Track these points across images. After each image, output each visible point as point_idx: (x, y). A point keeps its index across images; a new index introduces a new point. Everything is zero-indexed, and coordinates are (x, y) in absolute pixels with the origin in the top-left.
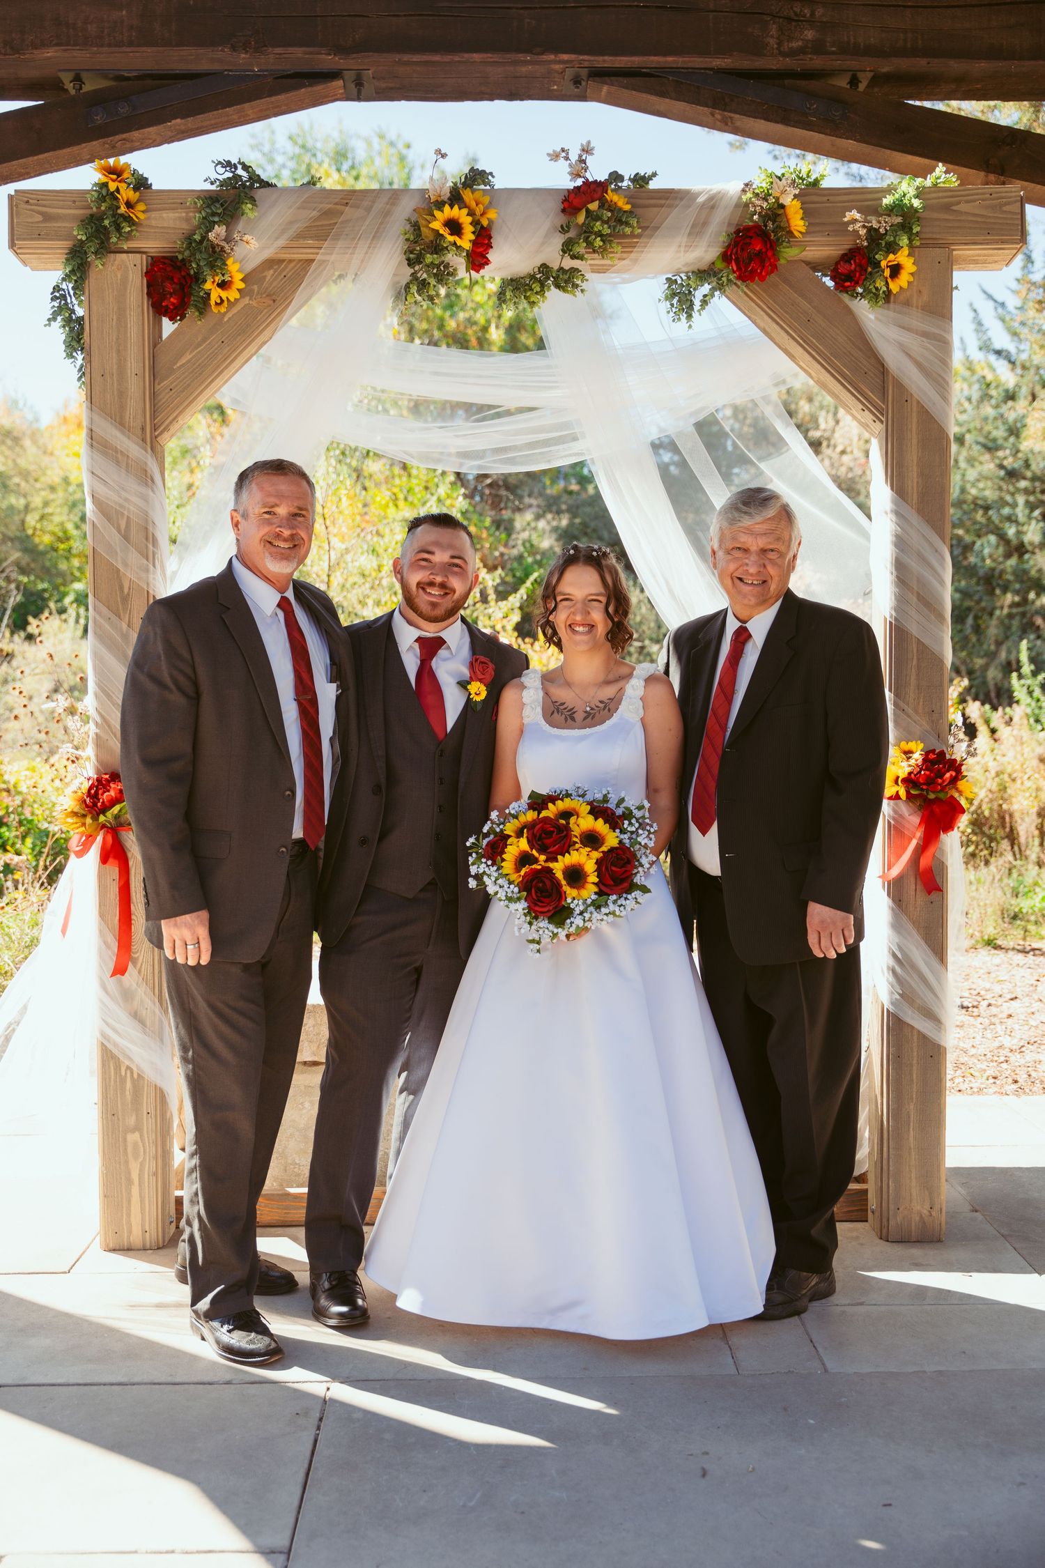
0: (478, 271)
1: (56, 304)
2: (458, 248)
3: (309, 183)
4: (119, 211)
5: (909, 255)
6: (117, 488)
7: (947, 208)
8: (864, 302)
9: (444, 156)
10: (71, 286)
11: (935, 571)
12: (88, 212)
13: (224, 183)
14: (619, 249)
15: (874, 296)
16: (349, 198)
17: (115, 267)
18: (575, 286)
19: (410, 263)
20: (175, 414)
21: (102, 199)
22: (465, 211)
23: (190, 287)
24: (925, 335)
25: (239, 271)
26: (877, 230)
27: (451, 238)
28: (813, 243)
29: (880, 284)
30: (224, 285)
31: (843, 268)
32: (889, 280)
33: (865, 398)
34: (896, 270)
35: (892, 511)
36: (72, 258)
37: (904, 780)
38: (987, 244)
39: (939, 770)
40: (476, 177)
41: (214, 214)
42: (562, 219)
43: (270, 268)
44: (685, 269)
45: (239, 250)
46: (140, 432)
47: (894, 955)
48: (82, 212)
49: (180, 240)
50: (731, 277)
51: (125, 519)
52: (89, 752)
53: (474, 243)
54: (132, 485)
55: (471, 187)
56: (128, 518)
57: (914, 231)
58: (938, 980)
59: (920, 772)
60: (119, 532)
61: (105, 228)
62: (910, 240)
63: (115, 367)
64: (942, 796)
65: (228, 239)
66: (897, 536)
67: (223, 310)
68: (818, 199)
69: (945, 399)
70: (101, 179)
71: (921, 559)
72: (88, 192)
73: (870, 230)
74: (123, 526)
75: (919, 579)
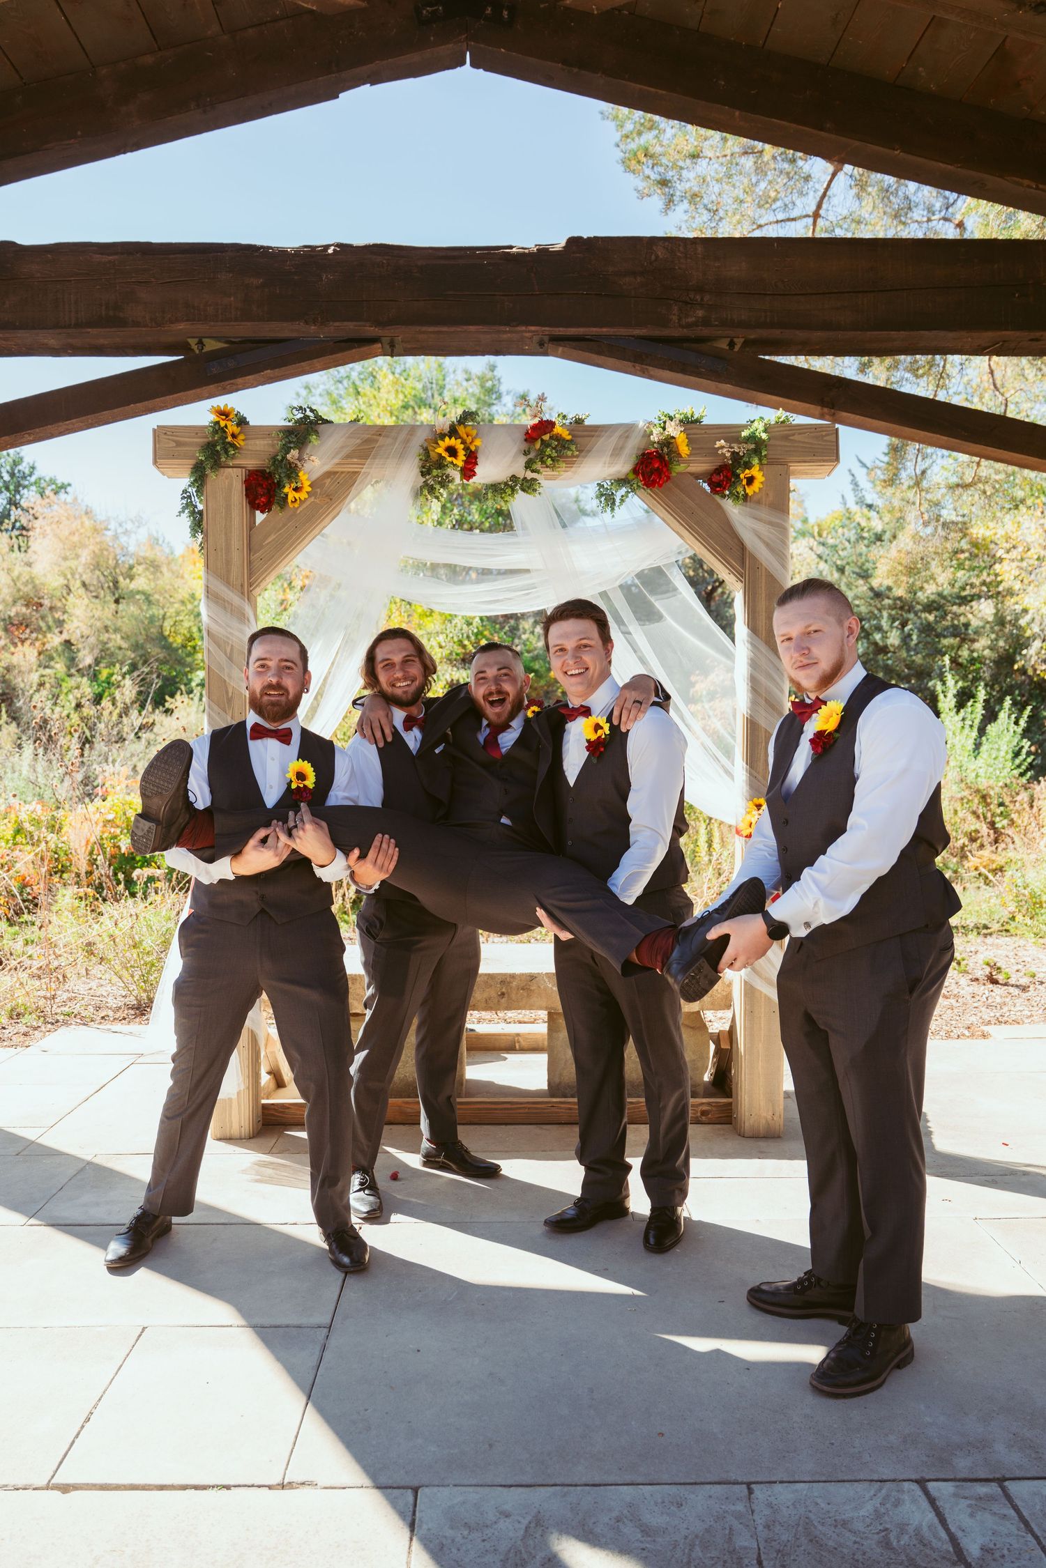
0: (469, 480)
1: (184, 501)
2: (455, 465)
3: (355, 420)
4: (227, 440)
5: (759, 470)
6: (224, 624)
7: (786, 438)
8: (730, 501)
10: (194, 489)
12: (206, 440)
13: (299, 422)
14: (564, 465)
15: (736, 497)
16: (382, 431)
17: (224, 478)
18: (535, 490)
19: (423, 474)
20: (263, 576)
21: (215, 432)
22: (459, 441)
23: (274, 491)
24: (771, 524)
25: (308, 479)
26: (738, 453)
27: (449, 459)
28: (694, 461)
29: (740, 489)
30: (297, 489)
31: (716, 478)
32: (746, 487)
33: (731, 566)
34: (750, 480)
35: (748, 641)
36: (195, 471)
38: (814, 462)
40: (467, 416)
41: (290, 442)
42: (525, 446)
43: (328, 478)
44: (609, 478)
45: (308, 466)
46: (240, 588)
48: (202, 440)
49: (268, 459)
50: (640, 484)
53: (466, 462)
54: (234, 622)
55: (464, 424)
56: (231, 645)
57: (764, 454)
60: (226, 654)
61: (218, 451)
62: (760, 460)
63: (224, 544)
65: (300, 459)
66: (752, 659)
67: (296, 505)
68: (699, 431)
69: (784, 566)
70: (213, 417)
71: (769, 676)
72: (206, 427)
73: (733, 453)
74: (228, 651)
75: (766, 689)
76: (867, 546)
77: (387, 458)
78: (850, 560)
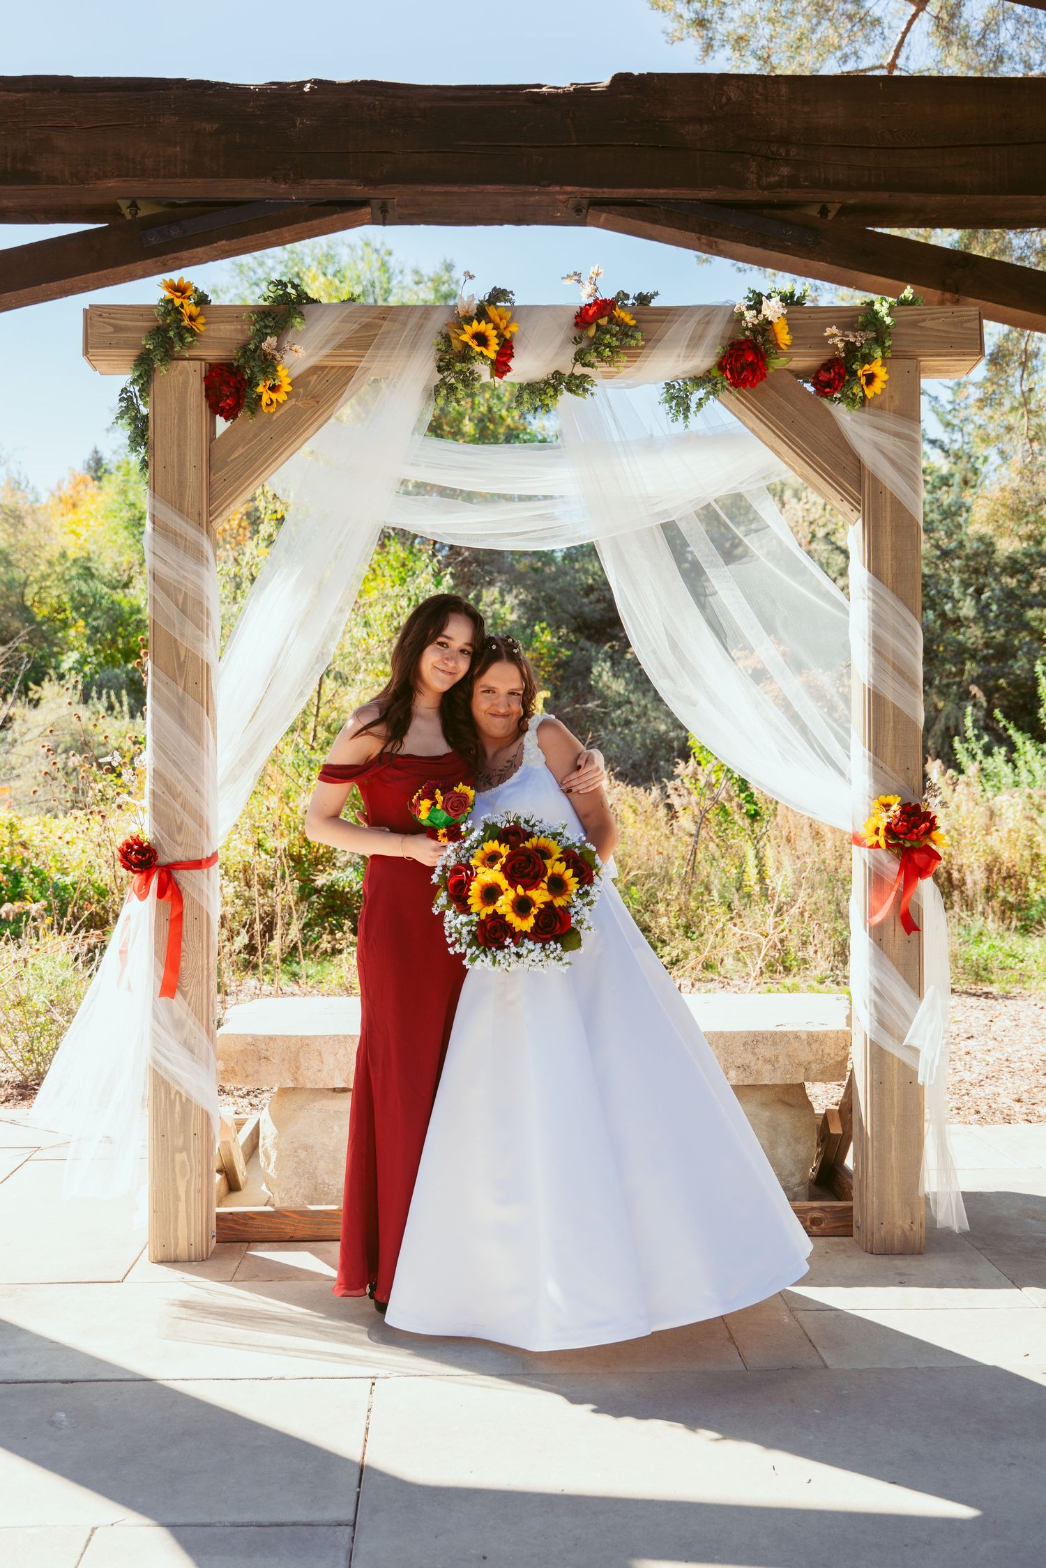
0: (501, 377)
1: (124, 404)
2: (484, 357)
3: (349, 299)
4: (182, 324)
5: (882, 366)
6: (176, 566)
7: (915, 324)
8: (842, 406)
9: (471, 277)
10: (137, 388)
11: (909, 644)
12: (155, 323)
13: (275, 300)
14: (626, 358)
15: (852, 401)
16: (388, 314)
17: (177, 373)
18: (586, 390)
19: (440, 370)
20: (227, 503)
21: (167, 313)
22: (491, 325)
23: (244, 390)
24: (896, 435)
26: (853, 344)
27: (478, 349)
28: (796, 354)
29: (856, 390)
30: (274, 389)
31: (824, 376)
32: (865, 387)
33: (844, 490)
34: (870, 378)
35: (869, 589)
36: (140, 365)
37: (884, 830)
38: (951, 355)
39: (915, 820)
40: (498, 295)
41: (266, 327)
42: (575, 332)
43: (313, 374)
44: (683, 376)
45: (288, 358)
46: (196, 517)
47: (876, 990)
48: (149, 324)
49: (236, 349)
50: (725, 383)
51: (183, 594)
53: (498, 353)
54: (189, 564)
55: (495, 304)
56: (186, 593)
57: (887, 345)
58: (915, 1010)
59: (898, 822)
60: (177, 605)
61: (170, 338)
62: (883, 352)
63: (176, 460)
64: (916, 844)
65: (278, 349)
66: (874, 612)
67: (272, 410)
68: (799, 316)
69: (915, 491)
70: (165, 294)
71: (897, 634)
72: (155, 307)
73: (847, 343)
74: (180, 601)
75: (894, 651)
77: (394, 348)
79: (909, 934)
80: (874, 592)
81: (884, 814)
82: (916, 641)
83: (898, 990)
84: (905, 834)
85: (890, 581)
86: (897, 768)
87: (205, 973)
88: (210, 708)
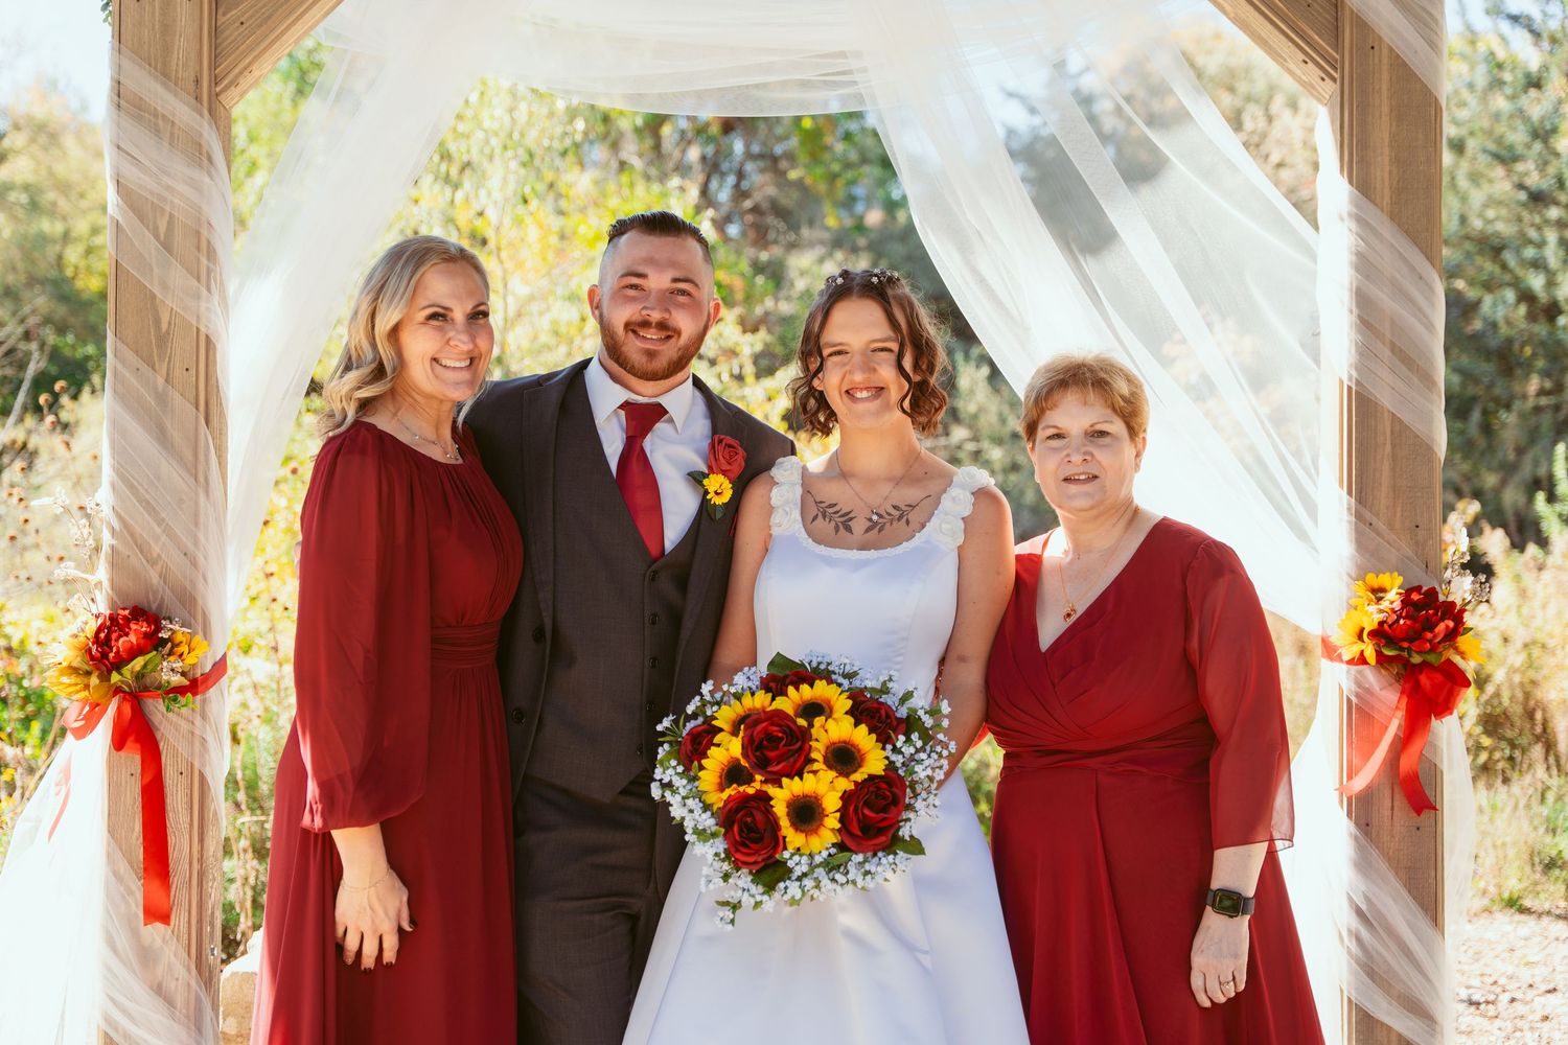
6: (155, 169)
11: (1420, 310)
20: (247, 61)
33: (1308, 43)
35: (1350, 215)
37: (1372, 634)
39: (1427, 616)
46: (192, 87)
47: (1359, 912)
51: (167, 218)
52: (102, 573)
54: (179, 167)
56: (171, 214)
58: (1430, 953)
59: (1397, 621)
60: (157, 236)
64: (1432, 658)
66: (1359, 255)
69: (1431, 43)
71: (1400, 293)
74: (162, 230)
75: (1393, 323)
76: (1513, 98)
78: (1476, 126)
79: (1419, 812)
80: (1360, 220)
81: (1373, 608)
82: (1433, 305)
83: (1398, 910)
84: (1411, 640)
85: (1387, 200)
86: (1398, 525)
87: (196, 866)
88: (214, 410)
